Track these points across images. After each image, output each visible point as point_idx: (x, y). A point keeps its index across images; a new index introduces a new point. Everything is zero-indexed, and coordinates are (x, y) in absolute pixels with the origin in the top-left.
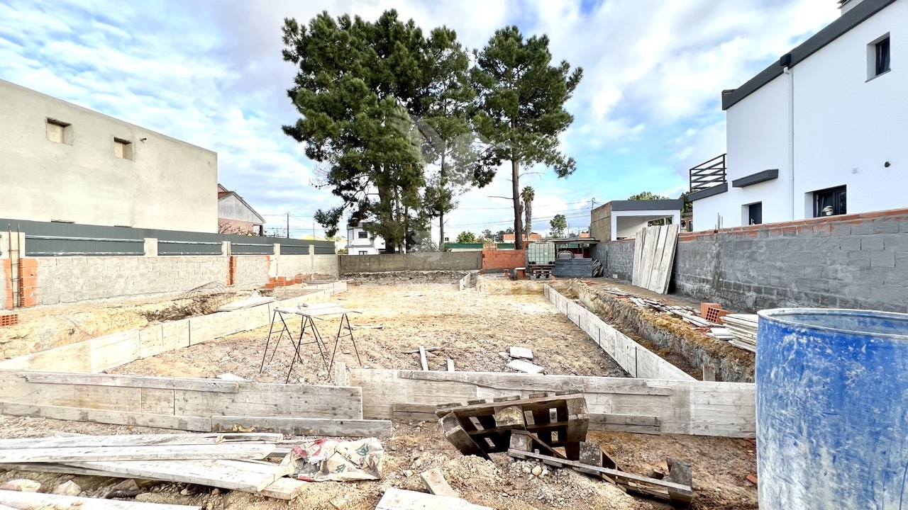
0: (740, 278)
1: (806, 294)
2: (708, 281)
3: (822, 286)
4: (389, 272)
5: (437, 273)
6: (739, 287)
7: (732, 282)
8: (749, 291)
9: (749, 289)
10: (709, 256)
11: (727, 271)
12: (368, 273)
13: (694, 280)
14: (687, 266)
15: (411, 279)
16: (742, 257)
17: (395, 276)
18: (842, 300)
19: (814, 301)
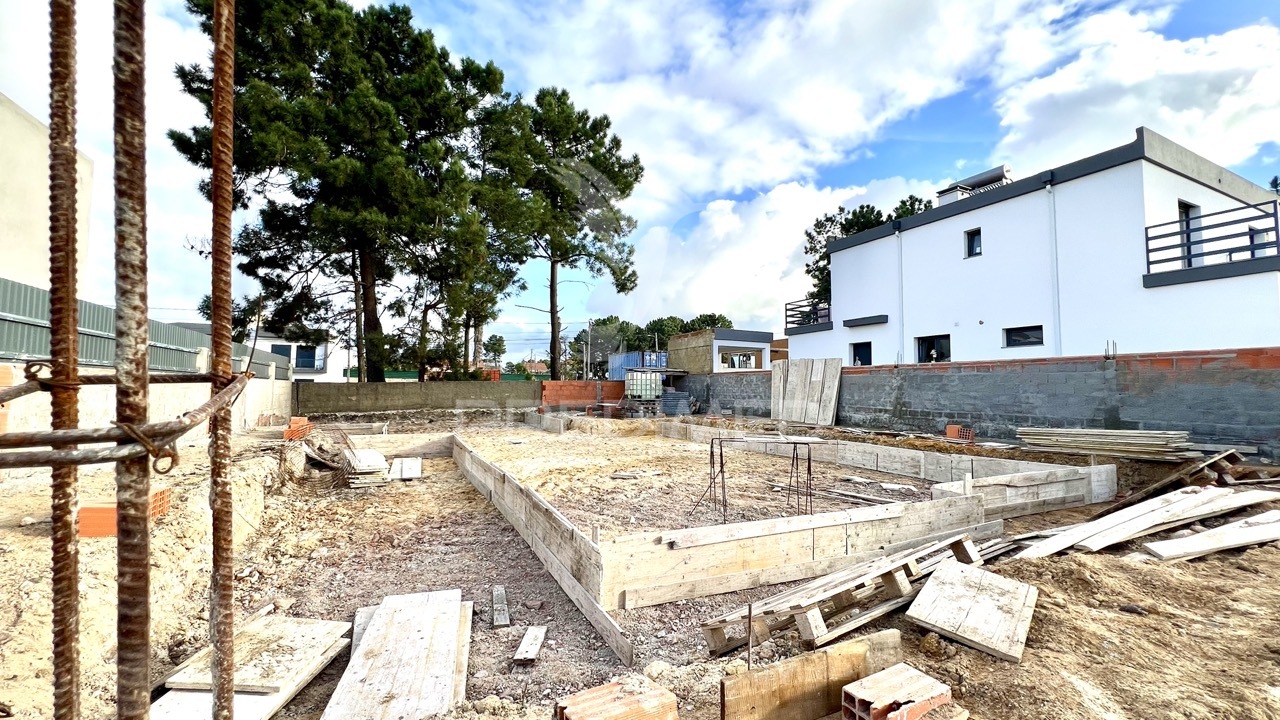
0: (930, 406)
1: (1000, 416)
2: (886, 411)
3: (1016, 409)
4: (394, 412)
5: (474, 413)
6: (929, 414)
7: (919, 410)
8: (941, 417)
9: (940, 415)
10: (887, 388)
11: (913, 401)
12: (353, 414)
13: (867, 410)
14: (856, 398)
15: (431, 421)
16: (931, 389)
17: (404, 417)
18: (1033, 418)
19: (1009, 420)
